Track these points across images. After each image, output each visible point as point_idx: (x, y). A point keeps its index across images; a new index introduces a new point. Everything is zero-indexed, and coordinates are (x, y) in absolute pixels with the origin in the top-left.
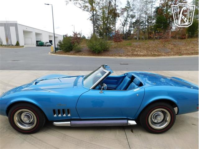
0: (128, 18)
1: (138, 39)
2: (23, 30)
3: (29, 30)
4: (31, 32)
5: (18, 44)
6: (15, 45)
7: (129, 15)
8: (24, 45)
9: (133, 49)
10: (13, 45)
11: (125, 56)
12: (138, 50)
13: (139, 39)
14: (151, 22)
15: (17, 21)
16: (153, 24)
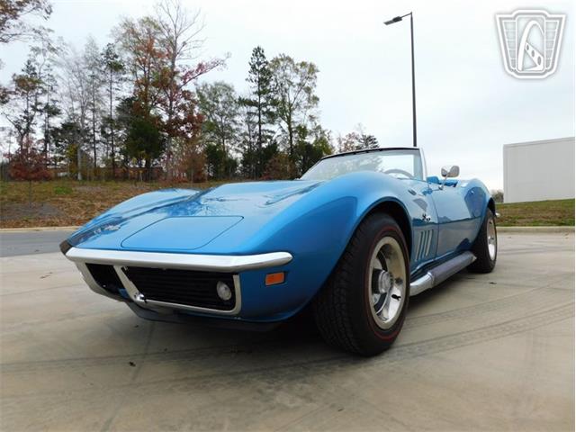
0: (38, 113)
1: (79, 178)
7: (40, 104)
9: (83, 204)
11: (70, 224)
12: (102, 206)
13: (84, 178)
14: (112, 134)
16: (120, 139)
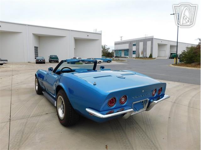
2: (158, 44)
3: (163, 43)
4: (167, 45)
5: (151, 56)
6: (149, 57)
8: (157, 57)
10: (147, 57)
15: (153, 36)
